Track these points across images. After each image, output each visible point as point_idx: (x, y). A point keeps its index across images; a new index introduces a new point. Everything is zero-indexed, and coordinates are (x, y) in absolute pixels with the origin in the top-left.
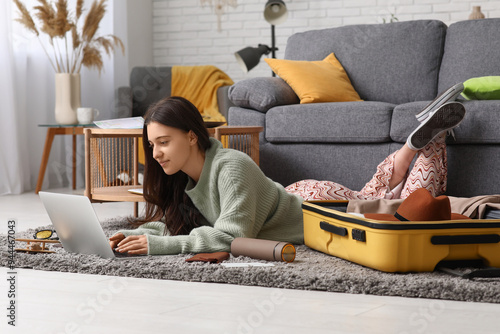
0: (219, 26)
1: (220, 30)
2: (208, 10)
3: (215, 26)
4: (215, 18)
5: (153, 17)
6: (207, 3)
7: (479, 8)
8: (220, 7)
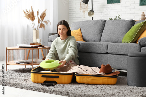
0: (84, 16)
1: (84, 17)
2: (81, 12)
3: (83, 16)
4: (83, 14)
5: (69, 14)
6: (81, 10)
7: (144, 13)
8: (84, 11)
